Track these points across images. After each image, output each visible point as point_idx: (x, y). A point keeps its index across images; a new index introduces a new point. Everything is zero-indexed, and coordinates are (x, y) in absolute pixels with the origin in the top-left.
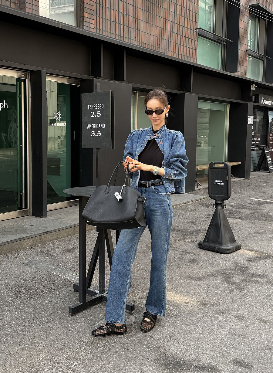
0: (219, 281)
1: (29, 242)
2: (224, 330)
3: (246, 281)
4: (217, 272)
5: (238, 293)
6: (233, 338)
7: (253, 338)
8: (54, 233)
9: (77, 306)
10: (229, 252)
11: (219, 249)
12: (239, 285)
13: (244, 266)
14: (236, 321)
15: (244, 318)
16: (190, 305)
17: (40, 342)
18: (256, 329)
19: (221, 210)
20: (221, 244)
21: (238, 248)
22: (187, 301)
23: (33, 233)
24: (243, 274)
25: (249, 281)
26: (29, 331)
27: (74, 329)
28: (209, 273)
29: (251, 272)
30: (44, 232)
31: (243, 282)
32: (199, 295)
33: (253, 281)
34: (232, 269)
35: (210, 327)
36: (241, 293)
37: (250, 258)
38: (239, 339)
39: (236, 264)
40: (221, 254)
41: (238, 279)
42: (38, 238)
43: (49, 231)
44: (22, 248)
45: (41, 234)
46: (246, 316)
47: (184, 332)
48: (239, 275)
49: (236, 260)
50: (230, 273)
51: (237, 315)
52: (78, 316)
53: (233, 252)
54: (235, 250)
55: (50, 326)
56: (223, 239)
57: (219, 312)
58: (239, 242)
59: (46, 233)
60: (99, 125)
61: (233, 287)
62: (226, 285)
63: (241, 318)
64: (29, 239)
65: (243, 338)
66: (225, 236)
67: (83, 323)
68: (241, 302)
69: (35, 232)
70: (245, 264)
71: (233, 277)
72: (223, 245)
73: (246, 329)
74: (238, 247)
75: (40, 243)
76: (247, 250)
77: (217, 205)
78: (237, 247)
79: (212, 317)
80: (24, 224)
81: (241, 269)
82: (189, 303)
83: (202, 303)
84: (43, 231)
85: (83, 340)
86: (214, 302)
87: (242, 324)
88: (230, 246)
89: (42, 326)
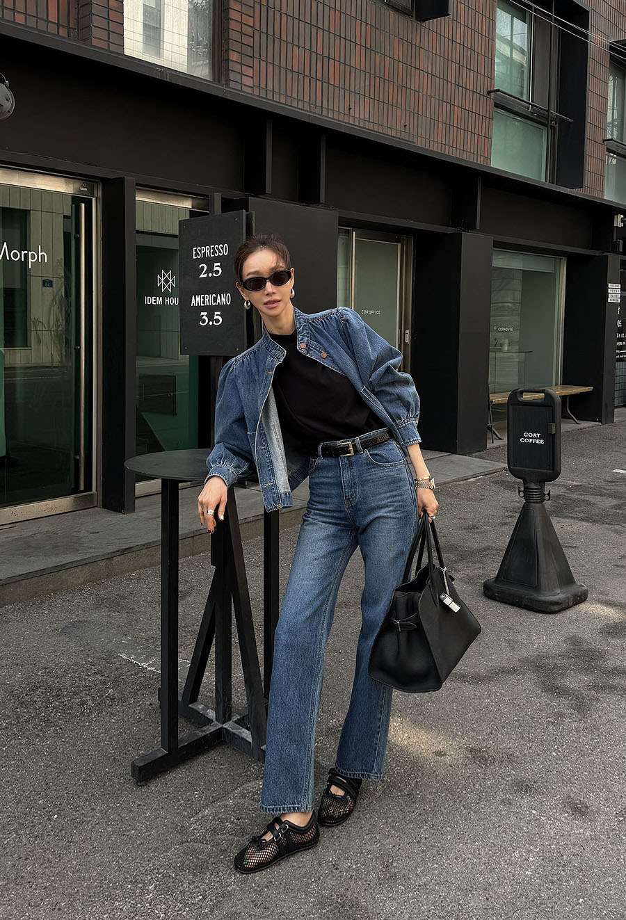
0: (527, 684)
1: (80, 575)
2: (532, 848)
3: (595, 687)
4: (525, 661)
5: (576, 724)
6: (555, 879)
7: (610, 879)
8: (143, 551)
9: (153, 759)
10: (556, 608)
11: (532, 600)
12: (577, 697)
13: (592, 647)
14: (566, 818)
15: (587, 807)
16: (447, 759)
17: (39, 870)
18: (618, 849)
19: (538, 505)
20: (537, 588)
21: (580, 598)
22: (440, 748)
23: (92, 553)
24: (589, 669)
25: (604, 688)
26: (20, 832)
27: (135, 830)
28: (504, 664)
29: (610, 664)
30: (118, 551)
31: (589, 690)
32: (473, 730)
33: (612, 688)
34: (562, 656)
35: (496, 837)
36: (582, 725)
37: (608, 626)
38: (572, 883)
39: (575, 641)
40: (537, 614)
41: (575, 681)
42: (103, 564)
43: (131, 548)
44: (62, 588)
45: (110, 556)
46: (592, 800)
47: (424, 851)
48: (578, 671)
49: (573, 630)
50: (555, 666)
51: (569, 797)
52: (156, 786)
53: (568, 608)
54: (571, 604)
55: (77, 818)
56: (543, 578)
57: (523, 787)
58: (581, 581)
59: (124, 552)
60: (217, 296)
61: (562, 704)
62: (545, 699)
63: (578, 810)
64: (80, 568)
65: (582, 882)
66: (548, 568)
67: (163, 812)
68: (582, 754)
69: (96, 550)
70: (595, 641)
71: (563, 675)
72: (543, 592)
73: (593, 849)
74: (580, 596)
75: (108, 577)
76: (601, 602)
77: (527, 494)
78: (578, 596)
79: (503, 801)
80: (77, 530)
81: (585, 656)
82: (445, 754)
83: (478, 756)
84: (114, 548)
85: (154, 869)
86: (511, 751)
87: (581, 830)
88: (559, 595)
89: (56, 816)
